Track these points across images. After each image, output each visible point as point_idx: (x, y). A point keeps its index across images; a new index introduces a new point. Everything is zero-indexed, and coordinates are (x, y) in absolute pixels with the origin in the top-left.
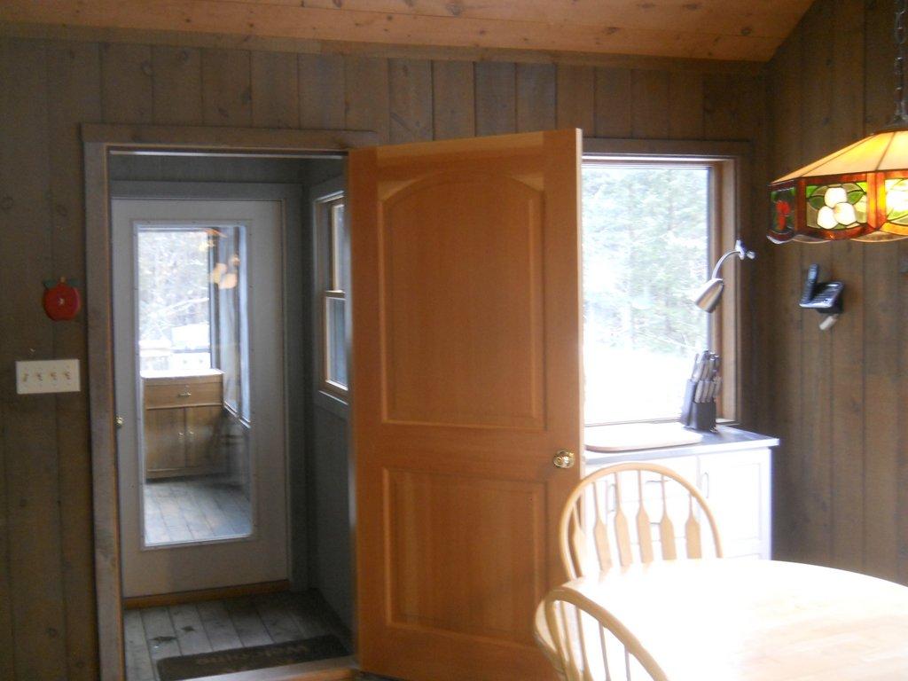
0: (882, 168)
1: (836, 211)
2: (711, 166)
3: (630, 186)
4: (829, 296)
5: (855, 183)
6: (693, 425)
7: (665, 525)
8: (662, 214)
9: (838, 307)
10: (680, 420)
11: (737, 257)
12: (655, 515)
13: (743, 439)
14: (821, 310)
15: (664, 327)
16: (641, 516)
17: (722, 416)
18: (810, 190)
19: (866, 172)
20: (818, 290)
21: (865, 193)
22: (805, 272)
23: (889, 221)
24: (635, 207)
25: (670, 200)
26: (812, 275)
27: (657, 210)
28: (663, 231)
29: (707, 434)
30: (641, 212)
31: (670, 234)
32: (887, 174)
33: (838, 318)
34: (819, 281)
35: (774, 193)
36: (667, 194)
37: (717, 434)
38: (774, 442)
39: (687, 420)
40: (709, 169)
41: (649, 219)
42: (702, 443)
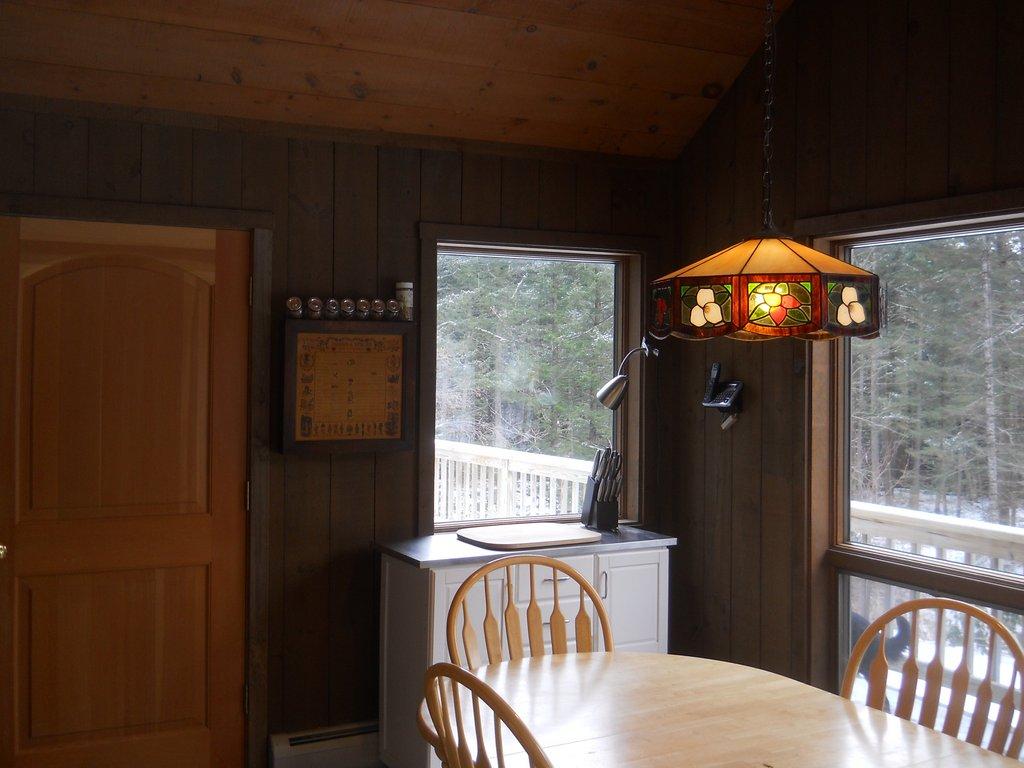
0: (744, 272)
1: (706, 311)
2: (618, 262)
3: (553, 276)
4: (729, 395)
5: (723, 285)
6: (595, 525)
7: (557, 620)
8: (587, 306)
9: (738, 406)
10: (582, 520)
11: (642, 354)
12: (546, 609)
13: (640, 538)
14: (721, 409)
15: (588, 432)
16: (533, 610)
17: (625, 517)
18: (684, 289)
19: (733, 276)
20: (719, 389)
21: (731, 295)
22: (708, 371)
23: (751, 322)
24: (559, 298)
25: (597, 292)
26: (714, 374)
27: (582, 303)
28: (590, 326)
29: (607, 534)
30: (566, 303)
31: (596, 330)
32: (750, 278)
33: (738, 417)
34: (721, 380)
35: (655, 291)
36: (593, 286)
37: (617, 533)
38: (673, 541)
39: (588, 520)
40: (616, 264)
41: (574, 313)
42: (602, 541)
